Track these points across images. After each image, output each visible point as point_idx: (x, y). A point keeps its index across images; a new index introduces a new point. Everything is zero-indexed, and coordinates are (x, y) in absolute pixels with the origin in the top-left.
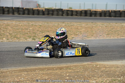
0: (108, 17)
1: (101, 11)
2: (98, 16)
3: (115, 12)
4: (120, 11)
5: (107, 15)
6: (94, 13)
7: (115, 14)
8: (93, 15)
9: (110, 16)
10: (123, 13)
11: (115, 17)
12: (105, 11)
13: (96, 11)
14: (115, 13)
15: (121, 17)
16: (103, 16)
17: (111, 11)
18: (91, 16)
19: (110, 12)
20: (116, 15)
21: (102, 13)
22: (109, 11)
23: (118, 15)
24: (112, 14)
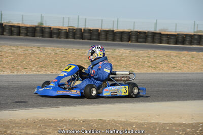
0: (78, 40)
1: (67, 28)
2: (63, 36)
3: (90, 31)
4: (98, 30)
5: (78, 35)
6: (55, 31)
7: (89, 34)
8: (55, 36)
9: (82, 37)
10: (103, 33)
11: (90, 40)
12: (74, 29)
13: (59, 29)
14: (91, 33)
15: (99, 40)
16: (71, 37)
17: (84, 29)
18: (51, 36)
19: (83, 31)
20: (91, 36)
21: (69, 31)
22: (81, 29)
23: (94, 37)
24: (86, 34)
